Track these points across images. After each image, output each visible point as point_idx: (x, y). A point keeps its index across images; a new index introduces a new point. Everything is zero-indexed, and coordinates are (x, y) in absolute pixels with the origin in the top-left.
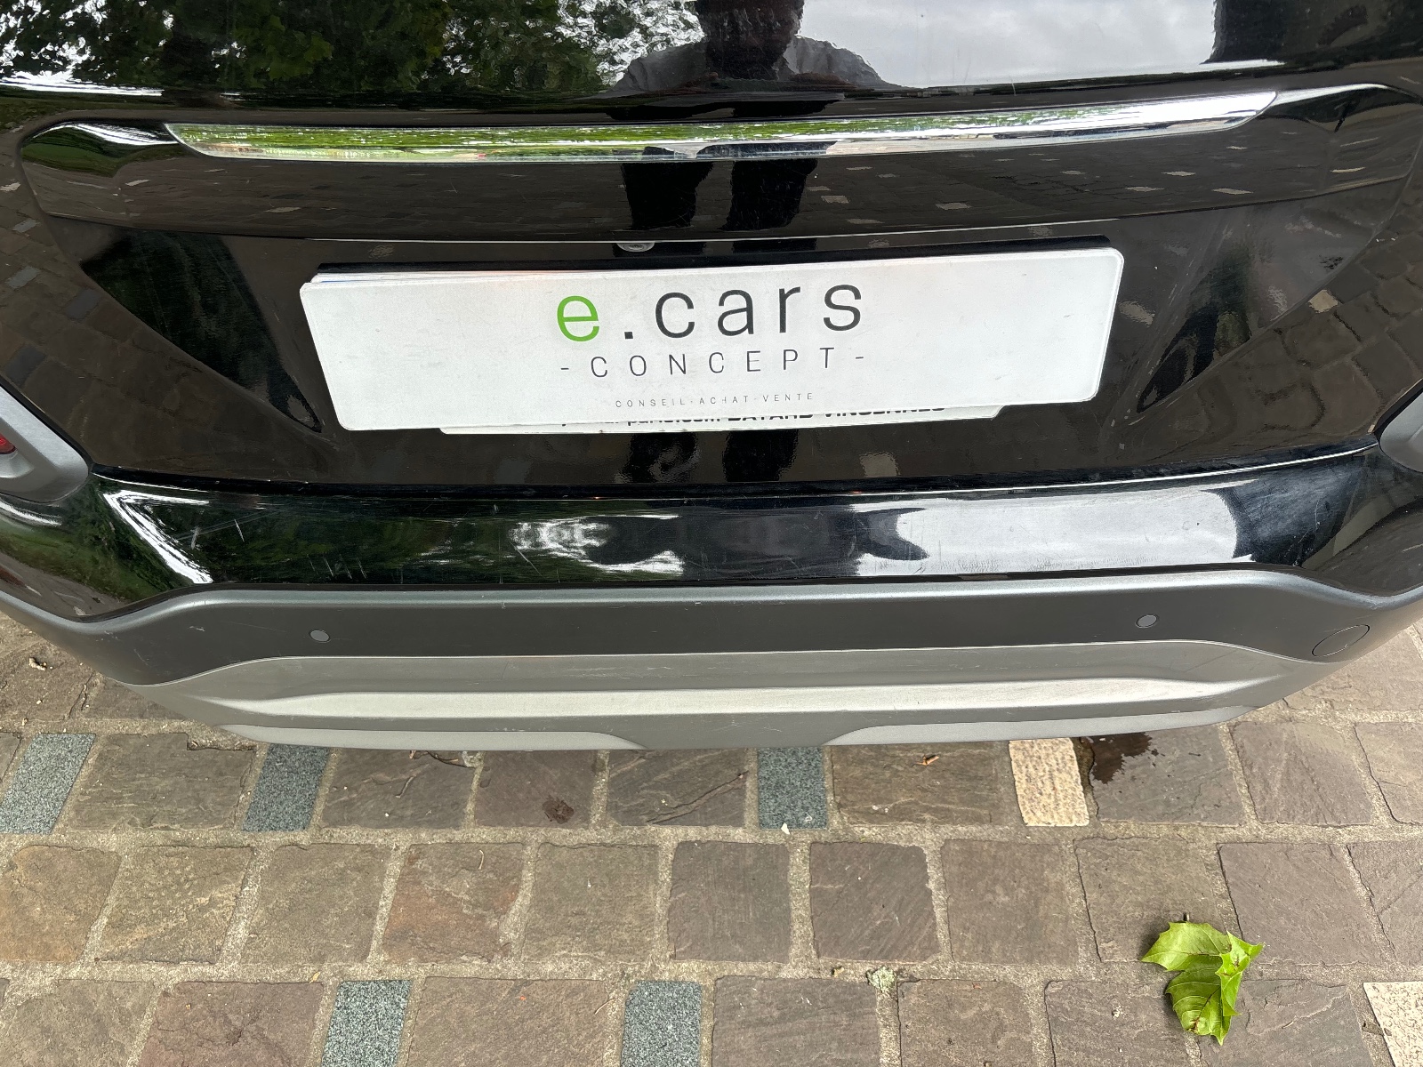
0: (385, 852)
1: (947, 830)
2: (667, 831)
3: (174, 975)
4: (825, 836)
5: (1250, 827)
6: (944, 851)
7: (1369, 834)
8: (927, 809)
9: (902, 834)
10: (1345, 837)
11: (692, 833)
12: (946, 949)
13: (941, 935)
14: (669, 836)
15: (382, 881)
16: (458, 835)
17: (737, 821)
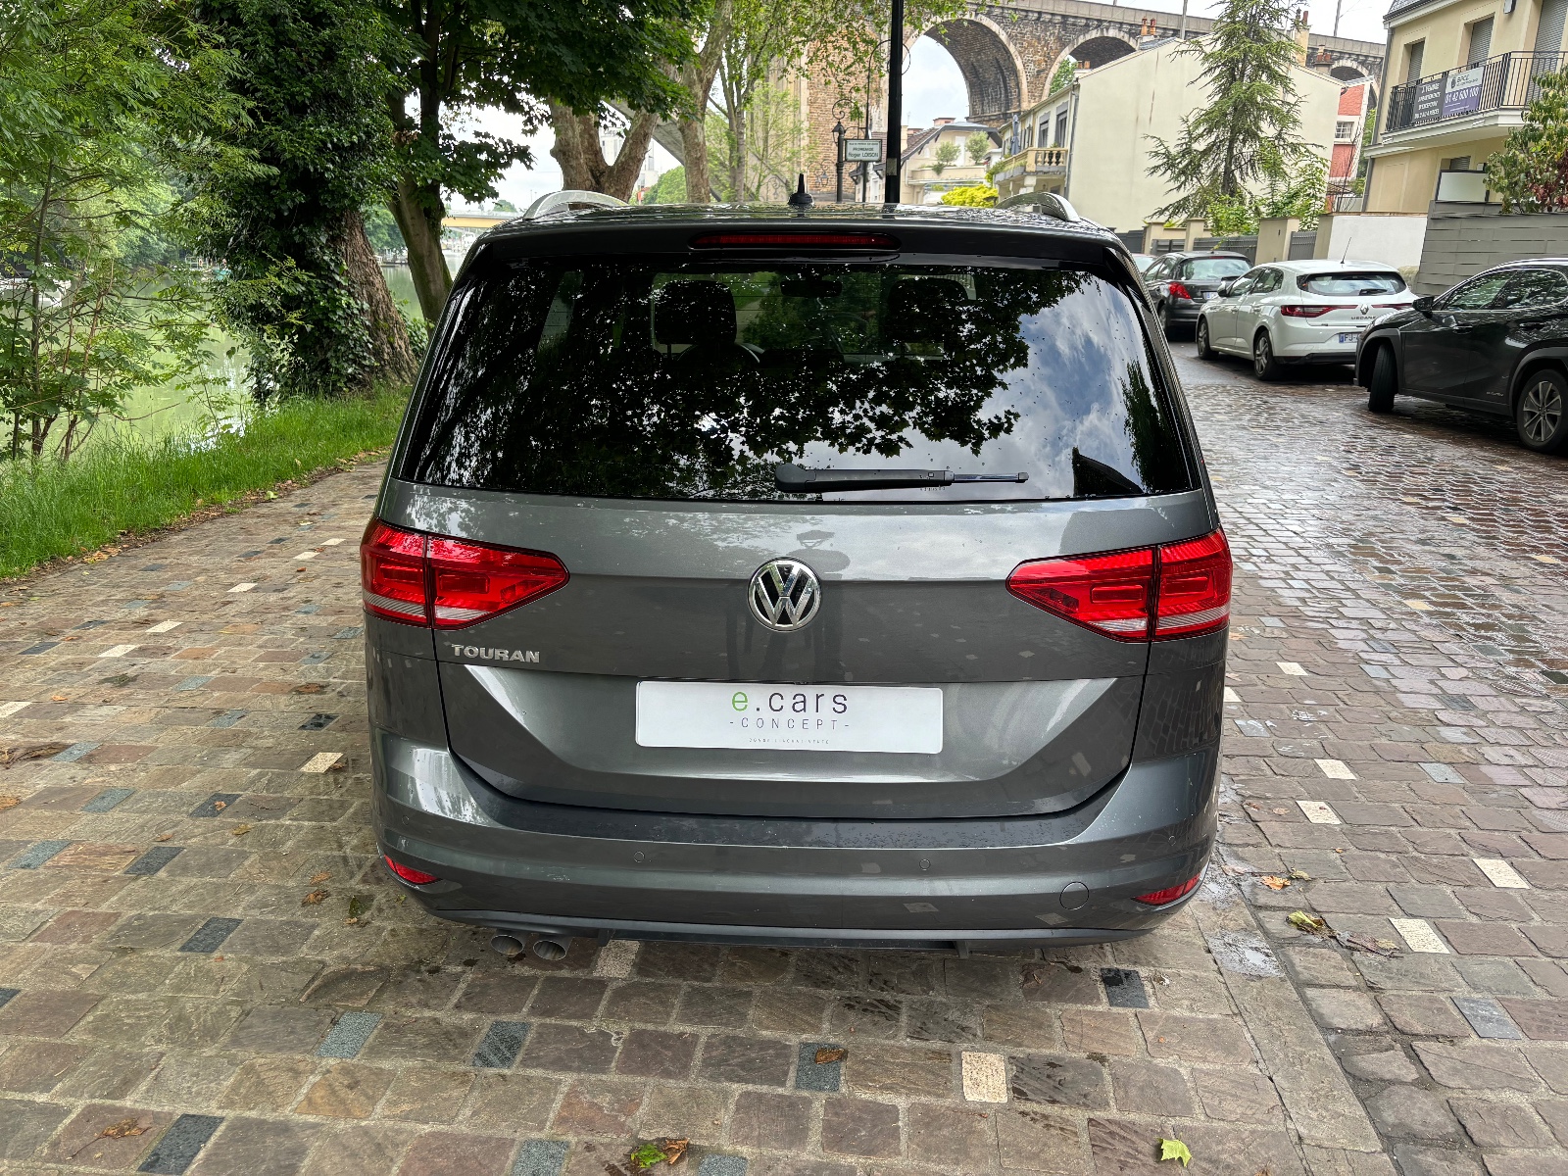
0: (559, 1082)
1: (914, 1099)
2: (735, 1086)
3: (427, 1128)
4: (835, 1095)
5: (1113, 1113)
6: (911, 1109)
7: (1187, 1122)
8: (904, 1087)
9: (885, 1098)
10: (1172, 1122)
11: (750, 1087)
12: (905, 1154)
13: (903, 1147)
14: (737, 1088)
15: (555, 1095)
16: (604, 1077)
17: (782, 1084)
